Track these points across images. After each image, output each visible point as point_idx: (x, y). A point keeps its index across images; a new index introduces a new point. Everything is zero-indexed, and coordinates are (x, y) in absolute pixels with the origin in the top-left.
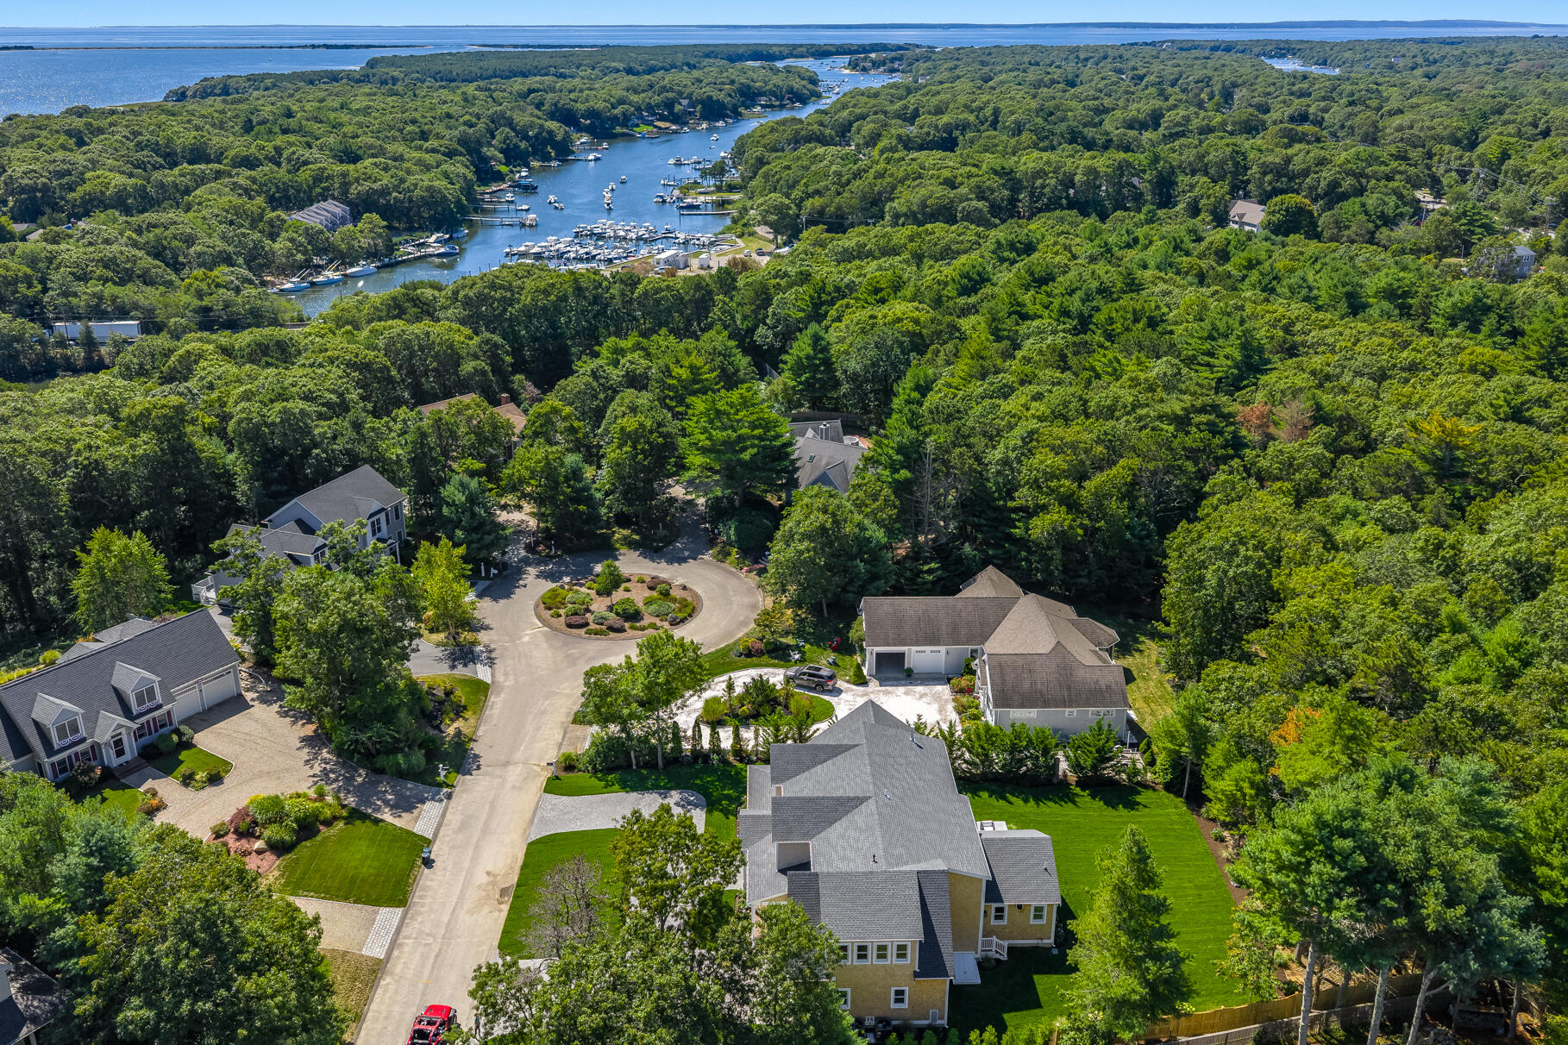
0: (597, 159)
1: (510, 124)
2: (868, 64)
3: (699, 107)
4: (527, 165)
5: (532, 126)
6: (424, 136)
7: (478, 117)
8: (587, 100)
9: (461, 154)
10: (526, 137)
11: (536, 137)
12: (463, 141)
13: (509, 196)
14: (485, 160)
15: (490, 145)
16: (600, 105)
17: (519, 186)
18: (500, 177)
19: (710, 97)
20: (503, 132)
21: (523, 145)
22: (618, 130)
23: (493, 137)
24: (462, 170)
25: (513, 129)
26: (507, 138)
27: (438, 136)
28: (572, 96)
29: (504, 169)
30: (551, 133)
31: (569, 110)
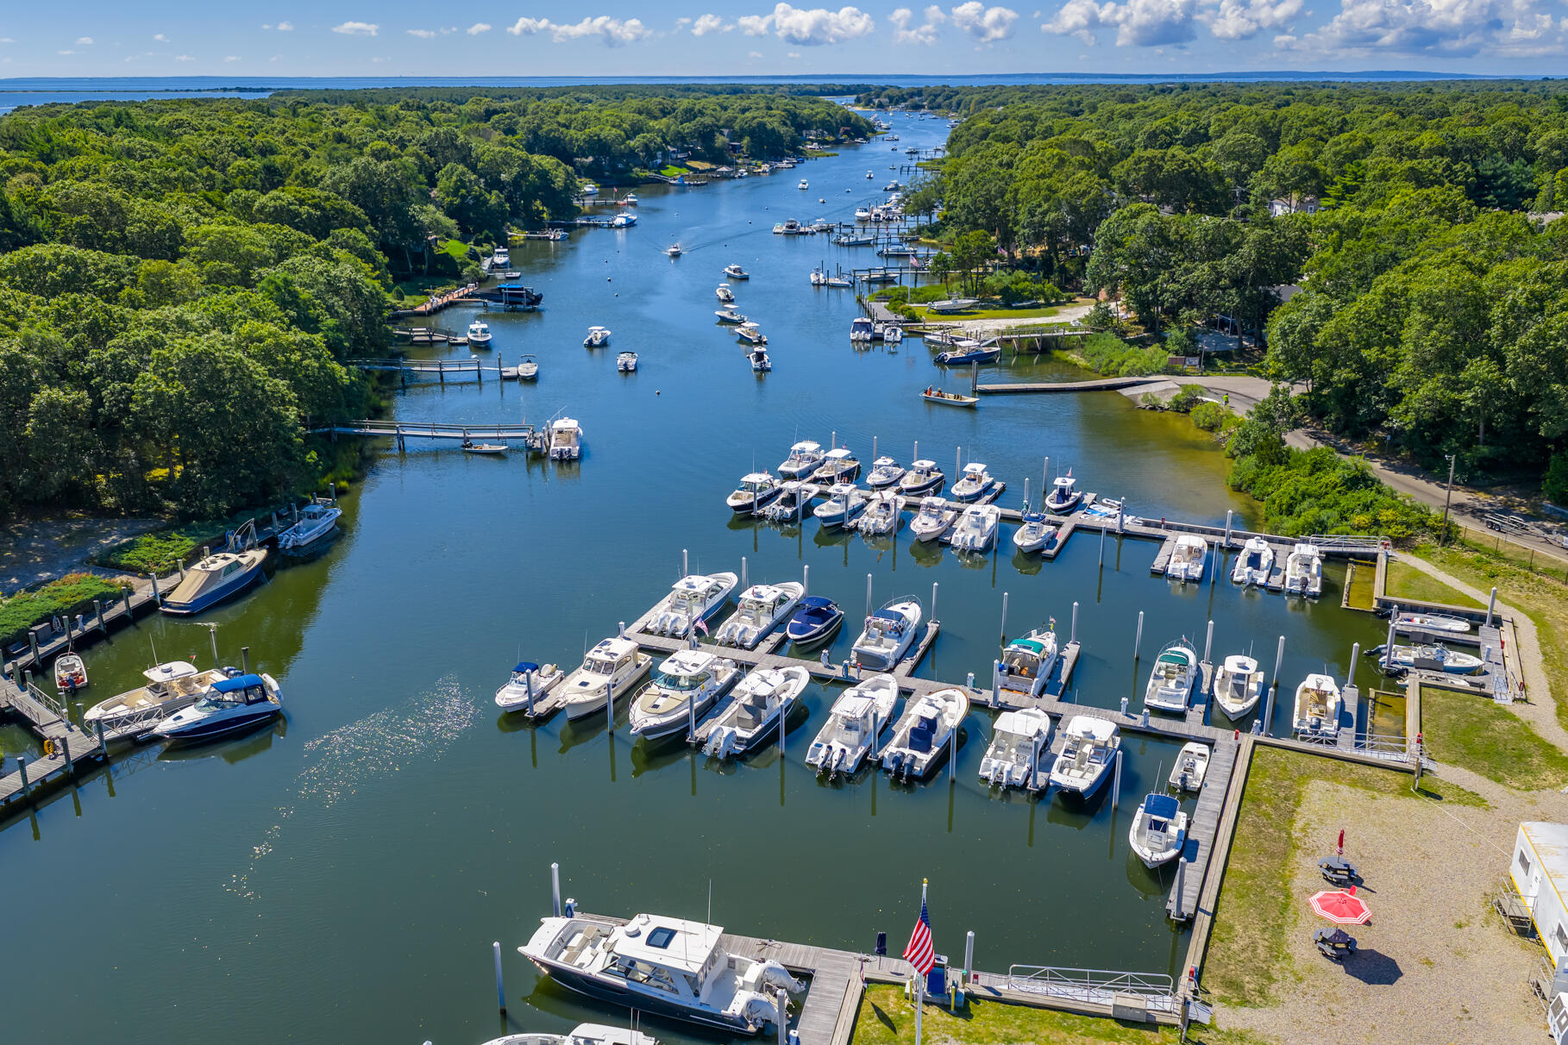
0: (630, 224)
1: (465, 156)
2: (885, 100)
3: (746, 140)
4: (502, 241)
5: (507, 161)
6: (273, 178)
7: (402, 144)
8: (585, 125)
9: (354, 222)
10: (494, 184)
11: (516, 182)
12: (364, 191)
13: (477, 329)
14: (414, 230)
15: (426, 198)
16: (608, 133)
17: (495, 296)
18: (448, 271)
19: (762, 126)
20: (451, 173)
21: (493, 198)
22: (637, 172)
23: (433, 183)
24: (346, 268)
25: (474, 169)
26: (461, 184)
27: (306, 180)
28: (561, 118)
29: (456, 249)
30: (543, 175)
31: (559, 139)
